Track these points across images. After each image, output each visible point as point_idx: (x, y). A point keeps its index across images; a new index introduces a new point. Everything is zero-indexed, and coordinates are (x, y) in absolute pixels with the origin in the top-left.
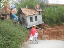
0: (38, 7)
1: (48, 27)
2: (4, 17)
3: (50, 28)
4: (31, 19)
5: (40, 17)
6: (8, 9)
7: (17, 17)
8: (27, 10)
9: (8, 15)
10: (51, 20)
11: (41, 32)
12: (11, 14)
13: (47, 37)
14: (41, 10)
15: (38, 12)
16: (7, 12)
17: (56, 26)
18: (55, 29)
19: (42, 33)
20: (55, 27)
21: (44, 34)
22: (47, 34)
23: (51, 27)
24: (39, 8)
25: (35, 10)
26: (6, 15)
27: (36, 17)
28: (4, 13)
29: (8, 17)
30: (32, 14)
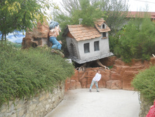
0: (101, 24)
1: (121, 64)
2: (37, 42)
3: (124, 67)
4: (87, 47)
5: (105, 44)
6: (43, 28)
7: (59, 43)
8: (79, 29)
9: (44, 38)
10: (127, 50)
11: (105, 74)
12: (49, 36)
13: (115, 84)
14: (108, 29)
15: (100, 33)
16: (41, 34)
17: (137, 62)
18: (133, 69)
19: (108, 76)
20: (134, 65)
21: (112, 78)
22: (116, 78)
23: (126, 64)
24: (104, 26)
25: (94, 30)
26: (41, 39)
27: (97, 44)
28: (37, 36)
29: (44, 43)
30: (88, 38)
